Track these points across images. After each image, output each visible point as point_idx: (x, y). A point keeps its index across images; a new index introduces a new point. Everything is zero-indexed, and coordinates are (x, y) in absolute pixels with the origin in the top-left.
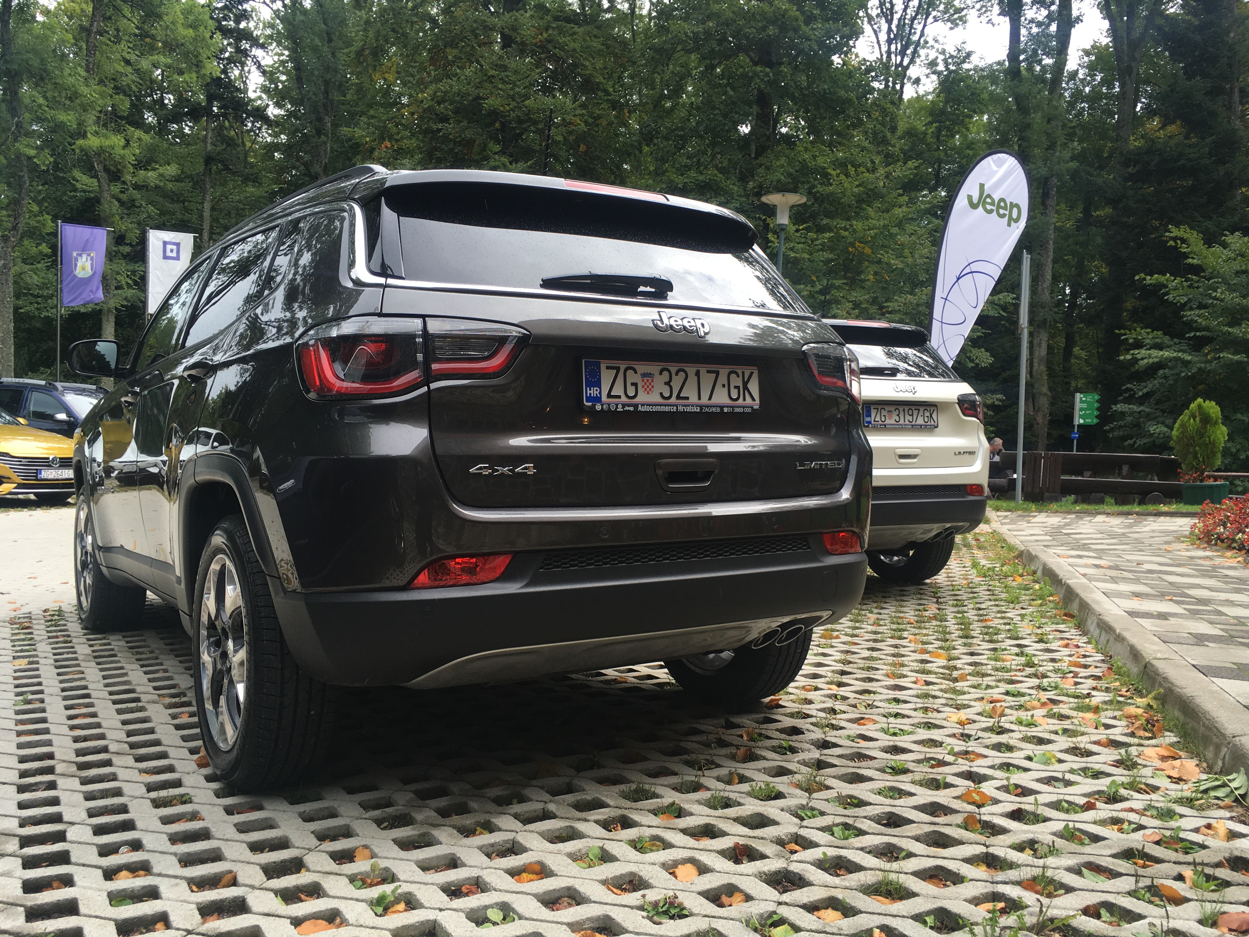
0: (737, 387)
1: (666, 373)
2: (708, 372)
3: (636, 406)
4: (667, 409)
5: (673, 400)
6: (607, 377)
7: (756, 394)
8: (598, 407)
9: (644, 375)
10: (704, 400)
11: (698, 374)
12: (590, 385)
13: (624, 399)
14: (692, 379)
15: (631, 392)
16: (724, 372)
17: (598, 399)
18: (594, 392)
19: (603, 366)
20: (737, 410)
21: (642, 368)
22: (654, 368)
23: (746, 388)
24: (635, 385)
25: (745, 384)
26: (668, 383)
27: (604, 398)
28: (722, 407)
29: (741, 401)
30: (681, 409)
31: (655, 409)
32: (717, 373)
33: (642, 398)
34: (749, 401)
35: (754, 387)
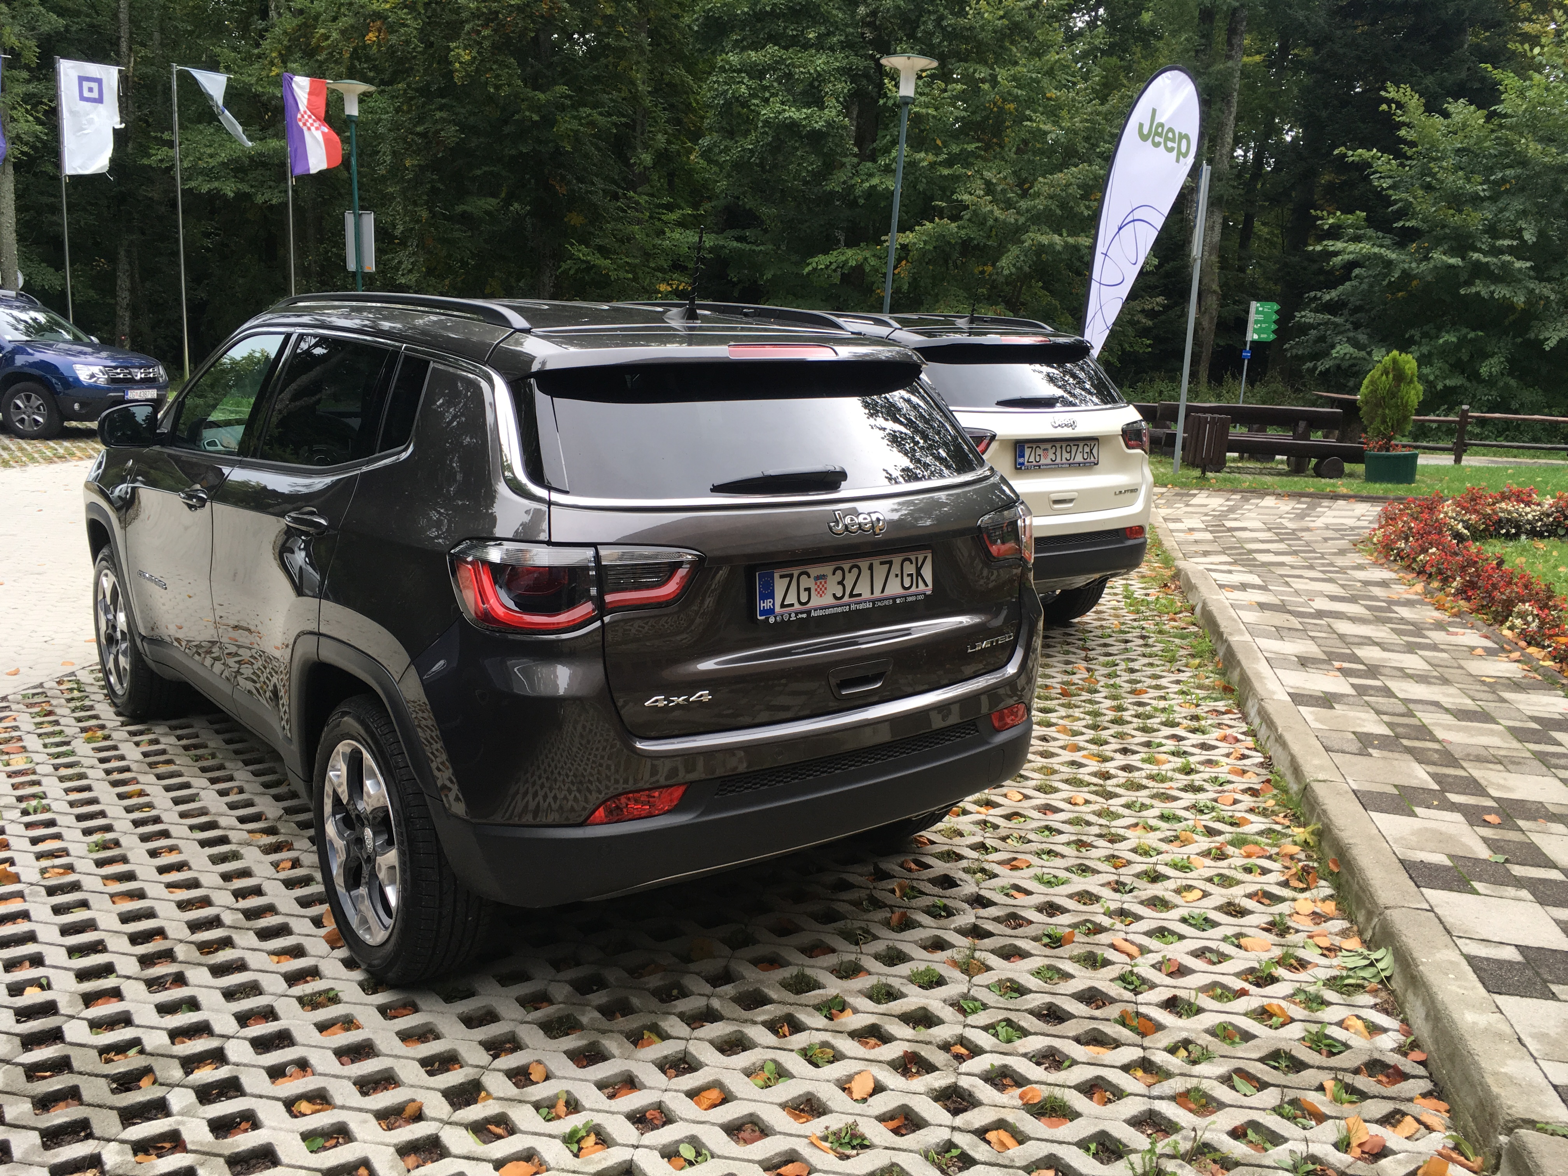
0: (911, 575)
1: (839, 572)
2: (882, 563)
3: (808, 612)
4: (839, 610)
5: (846, 599)
6: (780, 586)
7: (929, 579)
8: (772, 620)
9: (818, 578)
10: (877, 594)
11: (871, 568)
12: (763, 598)
13: (797, 606)
14: (866, 573)
15: (804, 598)
16: (897, 560)
17: (771, 611)
18: (767, 604)
19: (776, 576)
20: (909, 599)
21: (814, 571)
22: (826, 569)
23: (919, 574)
24: (808, 590)
25: (918, 570)
26: (841, 583)
27: (778, 609)
28: (894, 599)
29: (914, 589)
30: (853, 607)
31: (828, 612)
32: (890, 563)
33: (816, 602)
34: (921, 586)
35: (927, 572)
